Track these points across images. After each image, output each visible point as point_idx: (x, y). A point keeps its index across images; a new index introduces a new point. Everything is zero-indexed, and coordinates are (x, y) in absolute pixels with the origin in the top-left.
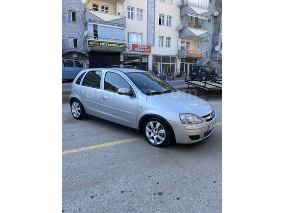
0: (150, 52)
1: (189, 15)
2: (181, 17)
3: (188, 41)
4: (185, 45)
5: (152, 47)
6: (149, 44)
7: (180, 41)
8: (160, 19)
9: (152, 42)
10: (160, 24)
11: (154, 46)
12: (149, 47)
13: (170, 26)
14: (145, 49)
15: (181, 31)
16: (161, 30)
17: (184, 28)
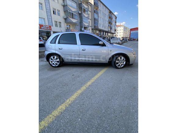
0: (51, 29)
1: (69, 11)
2: (65, 11)
3: (69, 25)
4: (68, 26)
5: (52, 27)
6: (50, 25)
7: (66, 24)
8: (54, 11)
9: (52, 24)
10: (54, 14)
11: (53, 26)
12: (50, 27)
13: (59, 16)
14: (48, 28)
15: (65, 19)
16: (55, 18)
17: (67, 17)
